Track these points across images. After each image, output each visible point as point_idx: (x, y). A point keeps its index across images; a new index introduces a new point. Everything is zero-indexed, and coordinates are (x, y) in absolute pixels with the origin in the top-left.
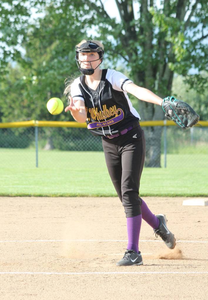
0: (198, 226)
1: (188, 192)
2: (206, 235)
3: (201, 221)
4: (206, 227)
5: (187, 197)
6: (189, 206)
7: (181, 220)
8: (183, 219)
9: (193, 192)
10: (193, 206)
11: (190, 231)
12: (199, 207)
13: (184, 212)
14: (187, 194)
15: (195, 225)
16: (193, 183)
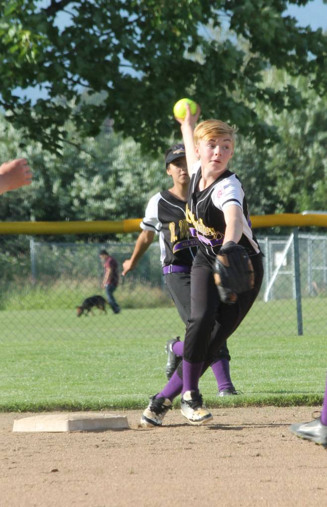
0: (53, 482)
1: (26, 398)
2: (74, 502)
3: (59, 470)
4: (73, 483)
5: (24, 411)
6: (27, 433)
7: (10, 468)
8: (14, 465)
9: (38, 400)
10: (40, 432)
11: (31, 494)
12: (54, 435)
13: (16, 449)
14: (23, 404)
15: (46, 480)
16: (38, 377)
